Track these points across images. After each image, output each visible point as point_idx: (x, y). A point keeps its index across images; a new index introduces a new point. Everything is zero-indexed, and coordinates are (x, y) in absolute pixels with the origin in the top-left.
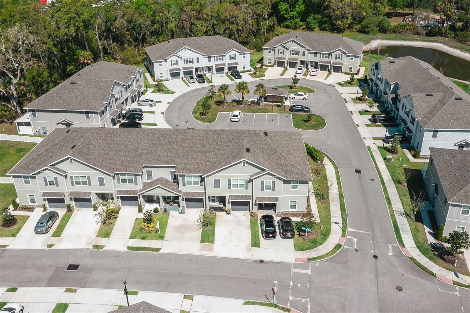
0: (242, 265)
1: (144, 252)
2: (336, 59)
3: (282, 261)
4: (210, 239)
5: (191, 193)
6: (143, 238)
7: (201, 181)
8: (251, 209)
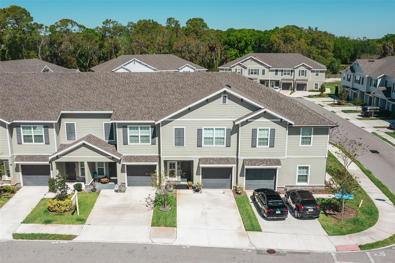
0: (235, 258)
1: (44, 240)
2: (299, 76)
3: (311, 250)
4: (169, 220)
5: (136, 158)
6: (47, 222)
7: (154, 136)
8: (234, 184)
